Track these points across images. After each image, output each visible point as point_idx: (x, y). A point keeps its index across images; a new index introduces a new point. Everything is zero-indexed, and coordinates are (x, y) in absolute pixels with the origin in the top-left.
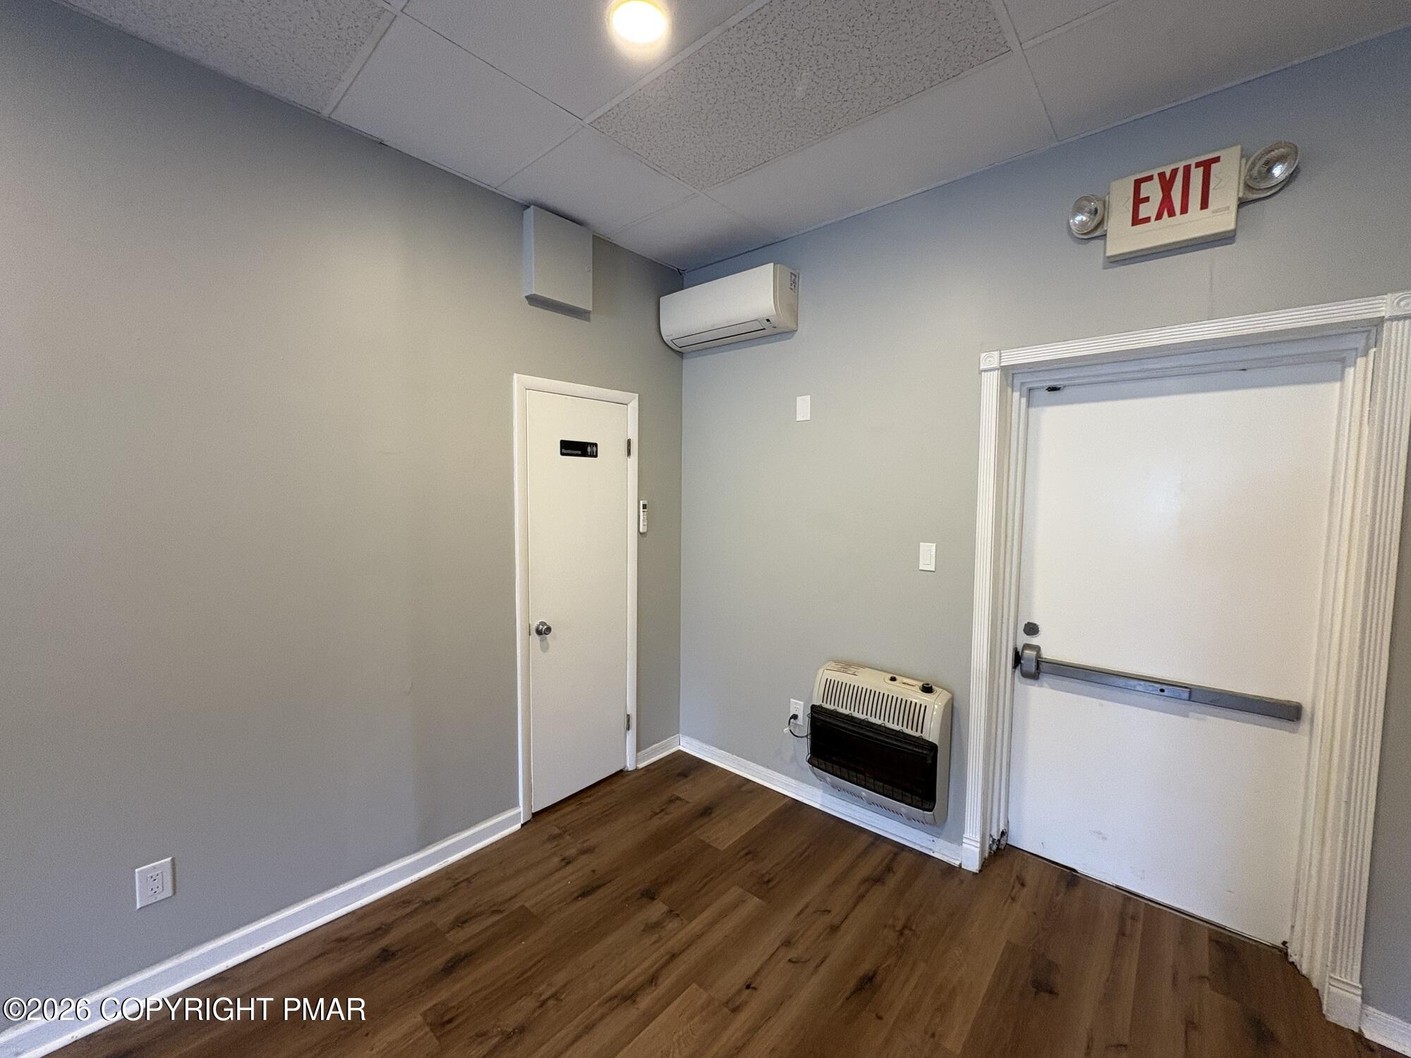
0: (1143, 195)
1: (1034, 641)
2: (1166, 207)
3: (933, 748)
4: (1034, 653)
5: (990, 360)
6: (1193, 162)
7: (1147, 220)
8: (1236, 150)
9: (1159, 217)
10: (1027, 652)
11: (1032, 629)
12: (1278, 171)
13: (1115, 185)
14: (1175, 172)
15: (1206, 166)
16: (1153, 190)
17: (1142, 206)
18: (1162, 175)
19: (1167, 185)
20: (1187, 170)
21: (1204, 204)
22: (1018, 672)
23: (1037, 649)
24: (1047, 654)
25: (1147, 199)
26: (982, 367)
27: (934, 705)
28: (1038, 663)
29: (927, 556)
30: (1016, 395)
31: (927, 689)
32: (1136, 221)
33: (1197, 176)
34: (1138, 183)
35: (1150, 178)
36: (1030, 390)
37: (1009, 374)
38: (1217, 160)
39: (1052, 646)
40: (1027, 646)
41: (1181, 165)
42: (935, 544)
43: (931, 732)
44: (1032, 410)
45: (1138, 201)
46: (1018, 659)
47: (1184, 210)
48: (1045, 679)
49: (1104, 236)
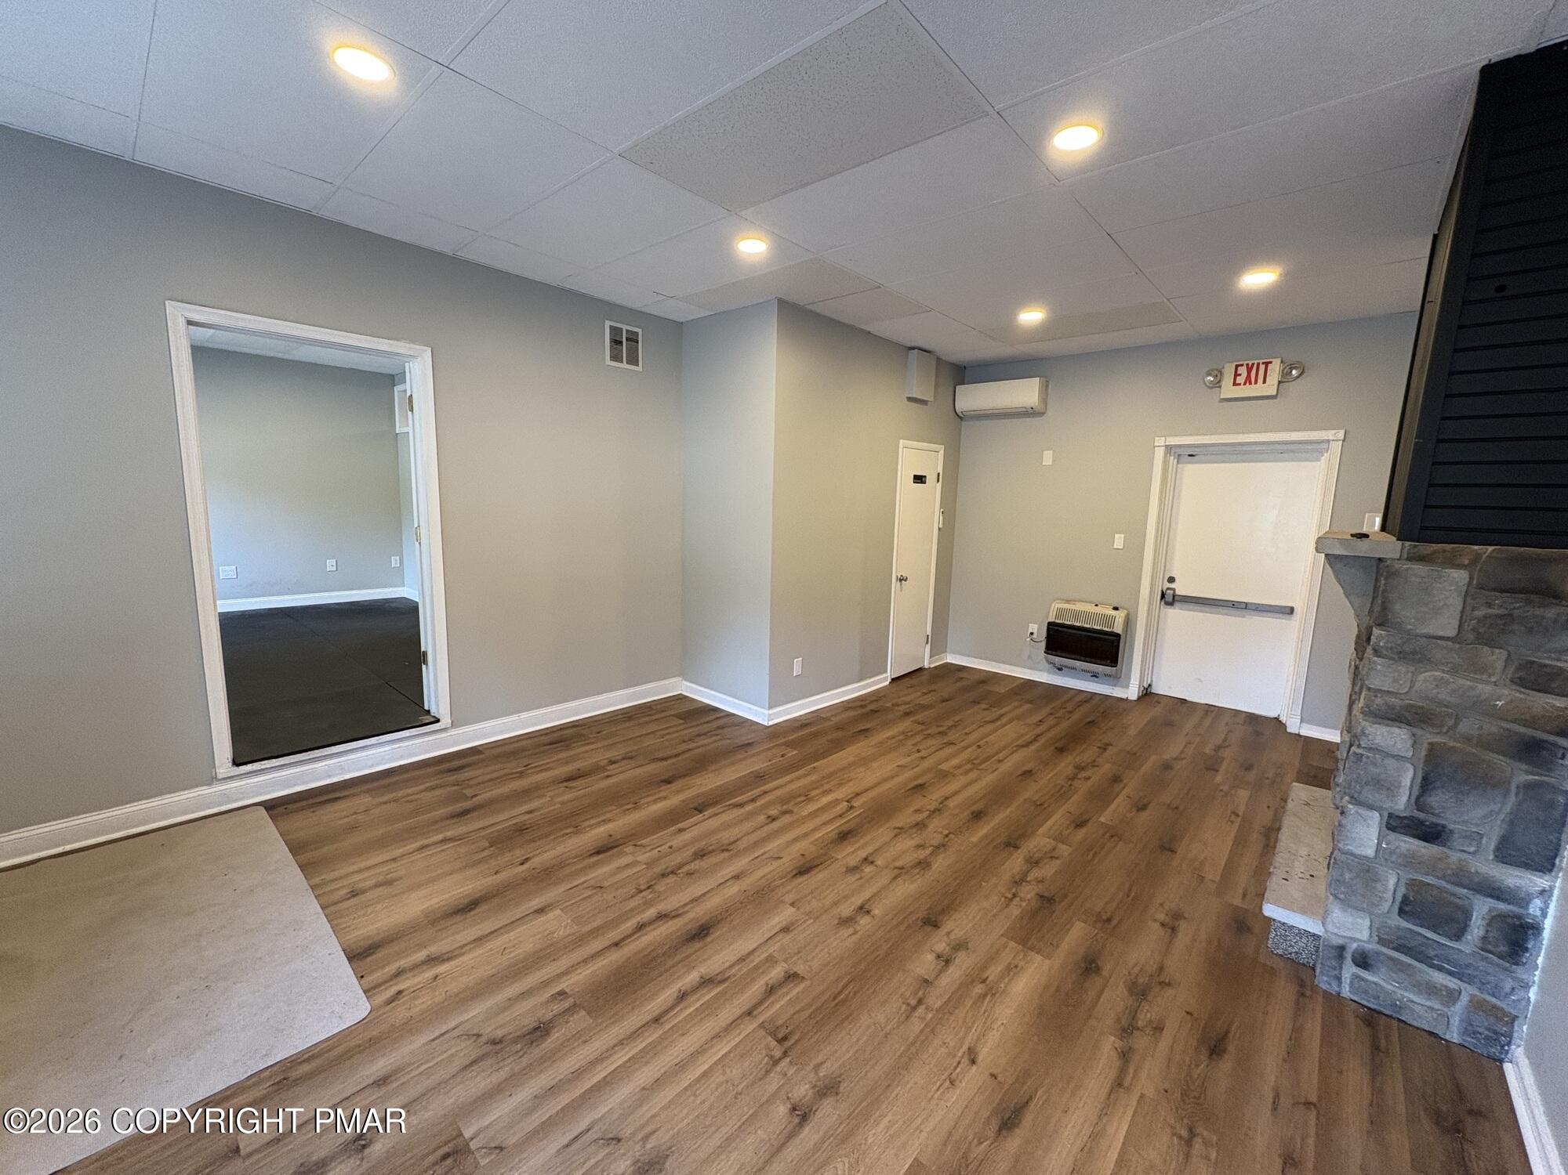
0: (1239, 373)
1: (1172, 586)
2: (1248, 380)
3: (1118, 636)
4: (1172, 592)
5: (1160, 441)
6: (1261, 361)
7: (1240, 384)
8: (1279, 360)
9: (1245, 384)
10: (1168, 591)
11: (1171, 580)
12: (1294, 372)
13: (1227, 366)
14: (1253, 364)
15: (1267, 364)
16: (1243, 371)
17: (1238, 378)
18: (1247, 365)
19: (1249, 370)
20: (1258, 364)
21: (1264, 382)
22: (1163, 603)
23: (1174, 590)
24: (1178, 592)
25: (1240, 375)
26: (1156, 444)
27: (1120, 616)
28: (1174, 596)
29: (1119, 541)
30: (1172, 458)
31: (1116, 609)
32: (1235, 384)
33: (1262, 368)
34: (1237, 366)
35: (1242, 365)
36: (1179, 455)
37: (1169, 449)
38: (1271, 362)
39: (1181, 588)
40: (1168, 589)
41: (1256, 362)
42: (1123, 536)
43: (1118, 628)
44: (1179, 466)
45: (1236, 375)
46: (1163, 596)
47: (1256, 383)
48: (1177, 604)
49: (1220, 387)
